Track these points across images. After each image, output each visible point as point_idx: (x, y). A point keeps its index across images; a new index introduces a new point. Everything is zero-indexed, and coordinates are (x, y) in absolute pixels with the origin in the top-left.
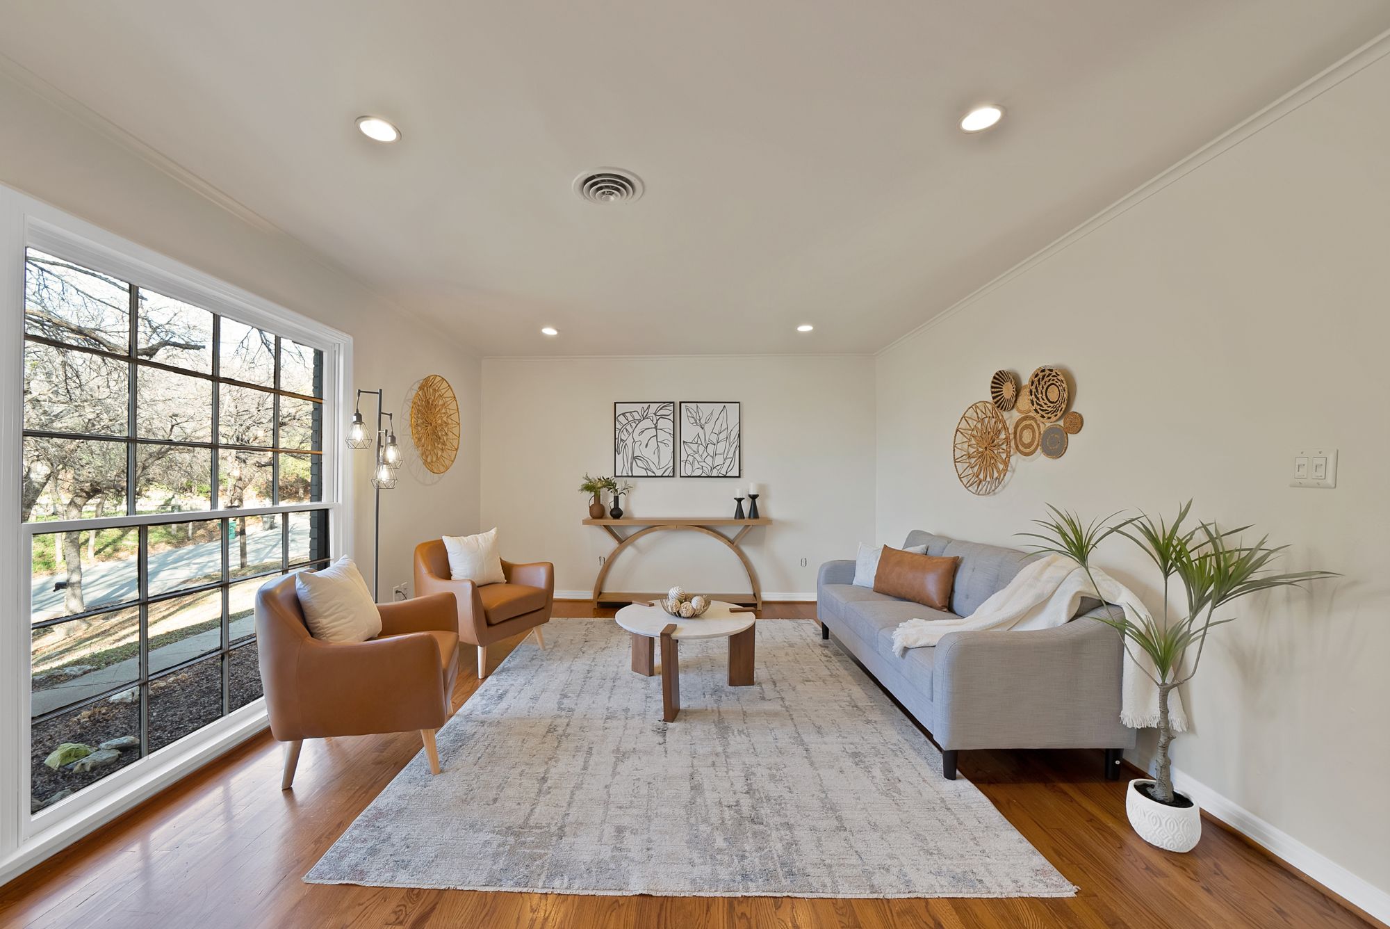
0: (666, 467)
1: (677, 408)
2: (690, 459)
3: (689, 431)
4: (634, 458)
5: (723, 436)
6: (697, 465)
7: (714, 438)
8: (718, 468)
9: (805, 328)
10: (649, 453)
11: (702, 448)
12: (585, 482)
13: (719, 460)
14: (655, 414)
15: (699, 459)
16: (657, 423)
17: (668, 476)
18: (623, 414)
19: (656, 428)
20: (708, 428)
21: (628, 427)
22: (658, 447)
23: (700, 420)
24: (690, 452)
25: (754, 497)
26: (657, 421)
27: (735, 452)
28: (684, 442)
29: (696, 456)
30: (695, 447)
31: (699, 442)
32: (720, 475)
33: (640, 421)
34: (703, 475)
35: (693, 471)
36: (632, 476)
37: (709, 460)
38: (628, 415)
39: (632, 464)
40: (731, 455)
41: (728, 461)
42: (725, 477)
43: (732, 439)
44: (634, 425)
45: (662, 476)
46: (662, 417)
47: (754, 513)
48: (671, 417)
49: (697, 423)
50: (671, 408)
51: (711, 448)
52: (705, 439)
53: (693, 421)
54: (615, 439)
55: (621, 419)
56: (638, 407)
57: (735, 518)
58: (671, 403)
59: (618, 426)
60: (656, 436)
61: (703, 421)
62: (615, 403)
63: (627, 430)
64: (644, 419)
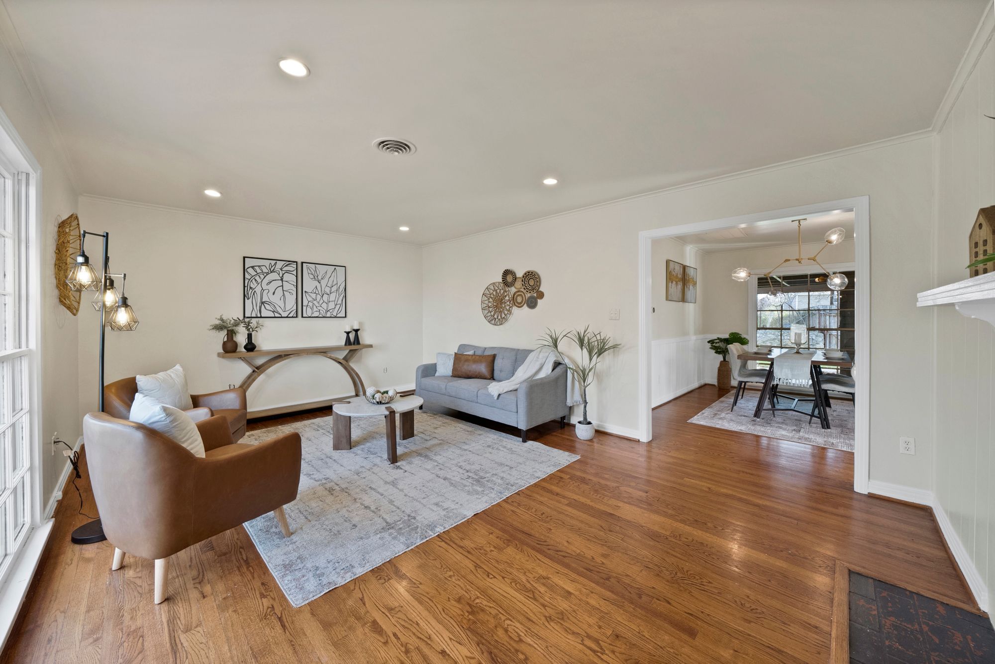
0: (291, 310)
1: (300, 267)
2: (310, 304)
3: (309, 284)
4: (263, 303)
5: (334, 289)
6: (315, 309)
7: (328, 290)
8: (331, 311)
9: (404, 229)
10: (276, 299)
11: (319, 297)
12: (218, 322)
13: (332, 305)
14: (281, 269)
15: (317, 305)
16: (283, 276)
17: (292, 317)
18: (253, 267)
19: (282, 280)
20: (324, 283)
21: (257, 278)
22: (284, 295)
23: (317, 277)
24: (310, 299)
25: (357, 331)
26: (283, 274)
27: (342, 300)
28: (305, 292)
29: (315, 302)
30: (314, 296)
31: (317, 292)
32: (332, 316)
33: (268, 274)
34: (320, 316)
35: (313, 313)
36: (261, 317)
37: (324, 305)
38: (257, 268)
39: (260, 307)
40: (340, 302)
41: (338, 307)
42: (336, 317)
43: (340, 291)
44: (262, 277)
45: (287, 317)
46: (287, 272)
47: (357, 341)
48: (295, 273)
49: (315, 278)
50: (295, 266)
51: (325, 297)
52: (321, 290)
53: (312, 277)
54: (244, 287)
55: (251, 271)
56: (267, 263)
57: (346, 345)
58: (295, 262)
59: (247, 276)
60: (282, 286)
61: (320, 278)
62: (244, 258)
63: (255, 280)
64: (271, 272)
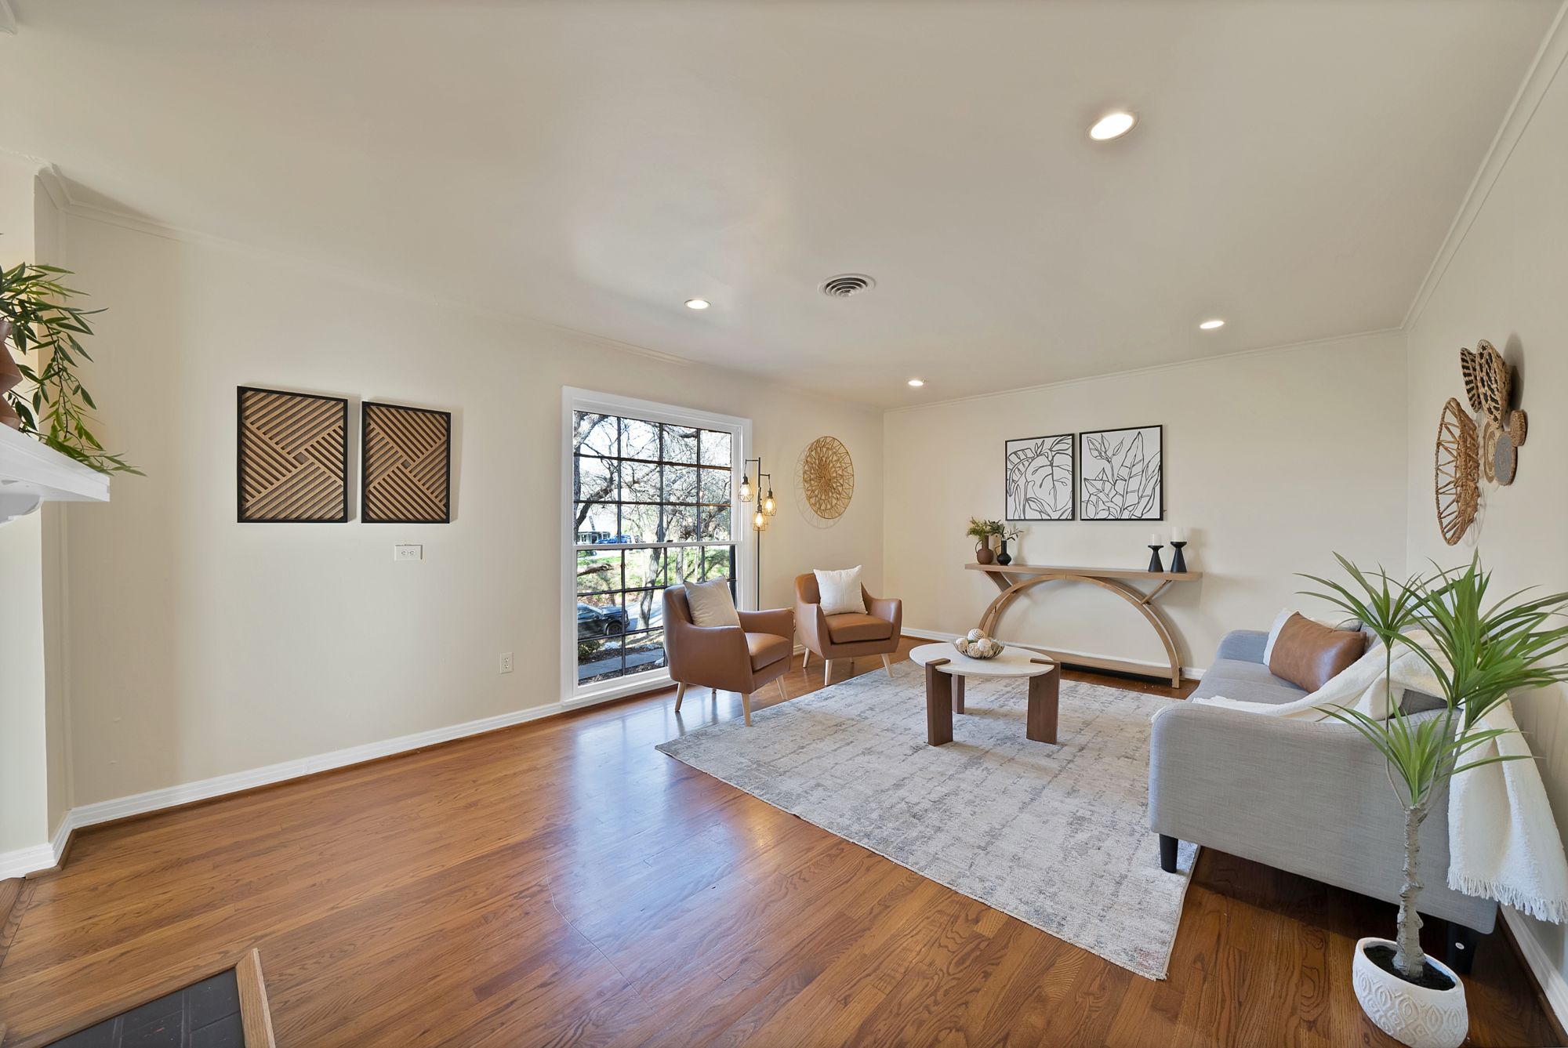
0: (1063, 510)
1: (1076, 440)
2: (1093, 498)
3: (1091, 466)
4: (1027, 500)
5: (1138, 469)
6: (1101, 506)
7: (1124, 472)
8: (1130, 509)
9: (1212, 325)
10: (1044, 494)
11: (1108, 486)
12: (972, 526)
13: (1132, 499)
14: (1051, 450)
15: (1105, 499)
16: (1053, 459)
17: (1067, 520)
18: (1015, 453)
19: (1051, 465)
20: (1117, 461)
21: (1021, 467)
22: (1054, 487)
23: (1105, 453)
24: (1092, 490)
25: (1179, 546)
26: (1053, 457)
27: (1154, 488)
28: (1085, 479)
29: (1101, 495)
30: (1099, 485)
31: (1105, 478)
32: (1133, 517)
33: (1033, 459)
34: (1111, 517)
35: (1097, 513)
36: (1025, 520)
37: (1118, 500)
38: (1020, 453)
39: (1024, 506)
40: (1149, 491)
41: (1144, 501)
42: (1140, 519)
43: (1150, 471)
44: (1026, 464)
45: (1059, 520)
46: (1059, 452)
47: (1179, 565)
48: (1070, 452)
49: (1103, 455)
50: (1070, 441)
51: (1120, 485)
52: (1113, 475)
53: (1096, 453)
54: (1007, 480)
55: (1013, 458)
56: (1031, 444)
57: (1149, 570)
58: (1069, 435)
59: (1010, 466)
60: (1052, 474)
61: (1109, 453)
62: (1006, 442)
63: (1019, 470)
64: (1038, 456)
